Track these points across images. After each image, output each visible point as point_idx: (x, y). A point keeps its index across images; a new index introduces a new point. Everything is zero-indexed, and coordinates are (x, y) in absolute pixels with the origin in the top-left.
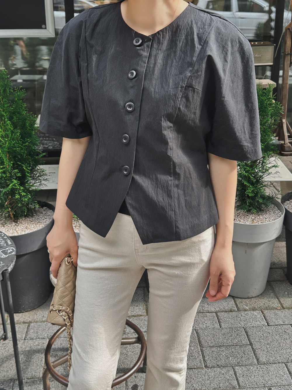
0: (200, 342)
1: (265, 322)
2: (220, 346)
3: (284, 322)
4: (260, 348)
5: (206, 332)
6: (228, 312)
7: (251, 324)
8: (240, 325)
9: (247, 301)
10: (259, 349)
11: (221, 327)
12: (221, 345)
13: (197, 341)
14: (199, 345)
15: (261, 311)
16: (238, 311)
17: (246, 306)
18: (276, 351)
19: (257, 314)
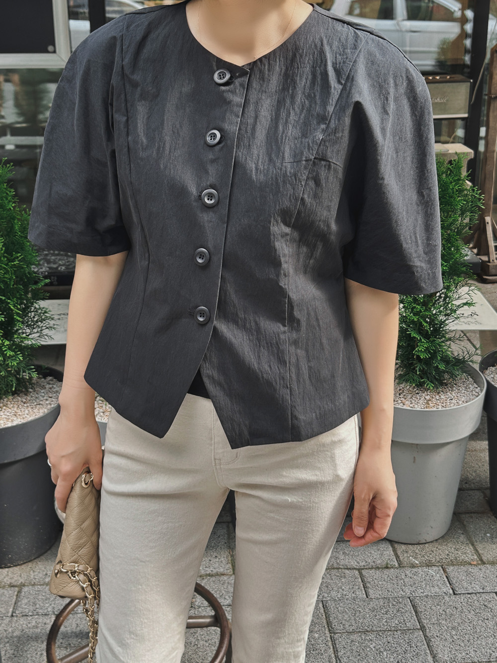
0: (329, 624)
1: (449, 588)
2: (366, 632)
3: (483, 589)
4: (438, 635)
5: (341, 605)
6: (381, 570)
7: (422, 591)
8: (402, 593)
9: (417, 549)
10: (437, 638)
11: (367, 597)
12: (368, 629)
13: (325, 621)
14: (327, 629)
15: (442, 568)
16: (400, 567)
17: (415, 558)
18: (468, 641)
19: (434, 574)
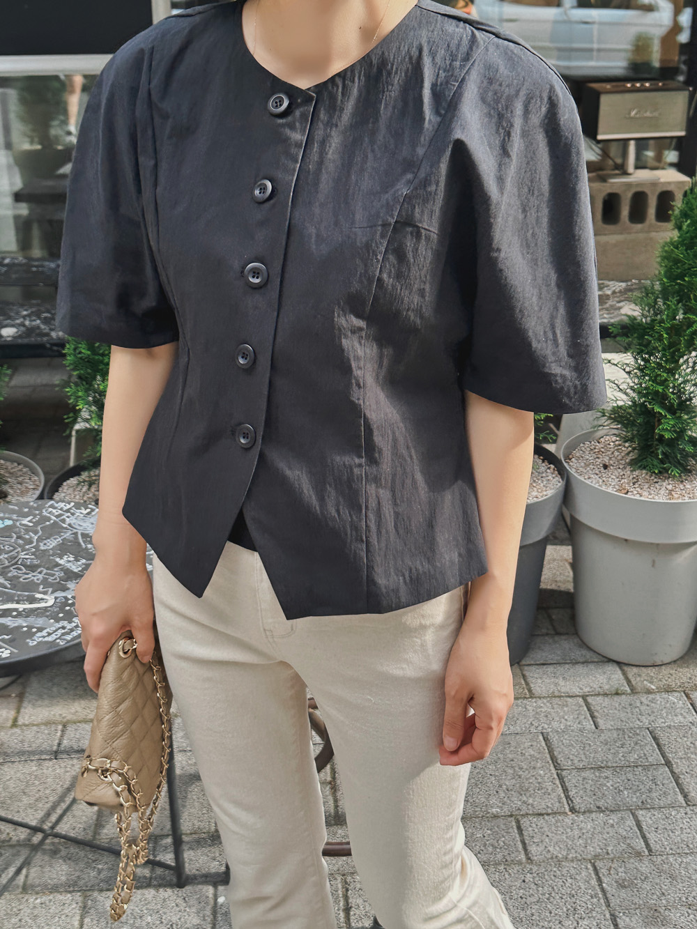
0: (553, 759)
1: (696, 716)
2: (599, 768)
4: (688, 771)
5: (566, 737)
6: (609, 696)
7: (663, 721)
8: (639, 723)
9: (652, 672)
10: (686, 774)
11: (597, 728)
12: (602, 765)
13: (548, 756)
14: (552, 765)
15: (685, 693)
16: (633, 693)
17: (651, 683)
19: (676, 701)
